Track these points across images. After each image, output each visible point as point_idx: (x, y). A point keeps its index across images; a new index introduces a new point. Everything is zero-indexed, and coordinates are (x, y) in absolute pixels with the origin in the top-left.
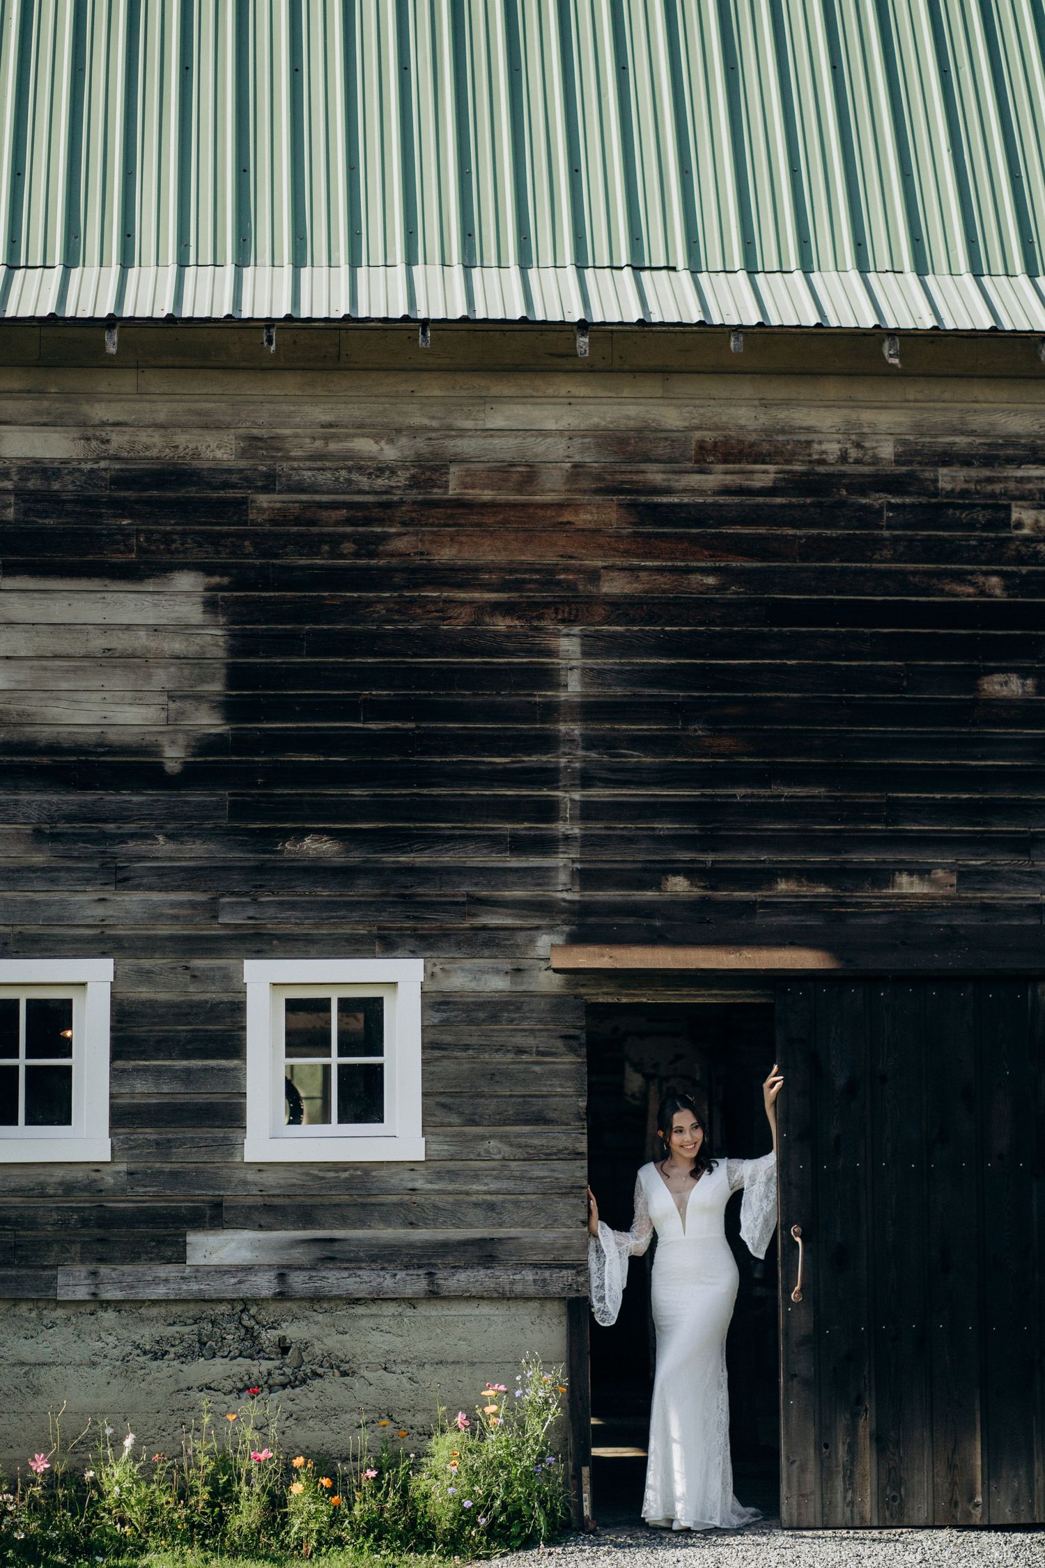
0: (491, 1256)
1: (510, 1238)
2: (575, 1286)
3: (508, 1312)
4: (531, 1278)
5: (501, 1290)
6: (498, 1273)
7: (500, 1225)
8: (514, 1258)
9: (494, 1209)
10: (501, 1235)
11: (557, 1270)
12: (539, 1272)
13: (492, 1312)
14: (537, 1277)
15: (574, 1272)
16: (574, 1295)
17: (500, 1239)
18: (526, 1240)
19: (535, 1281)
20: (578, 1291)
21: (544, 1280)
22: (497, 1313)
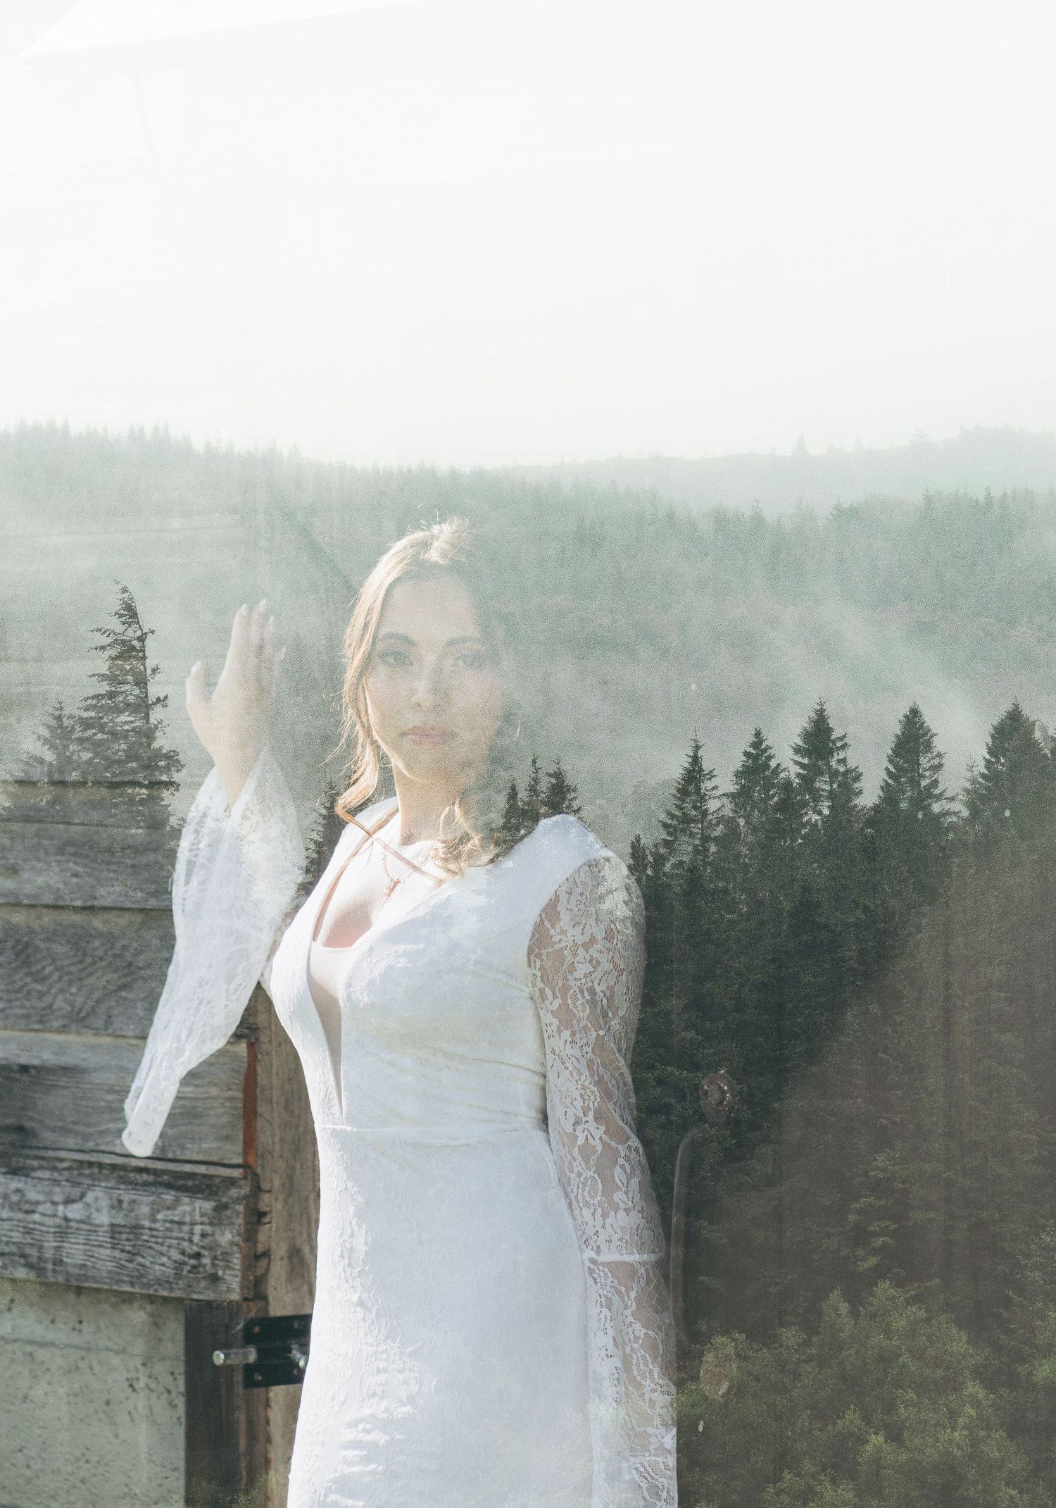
0: (21, 1129)
1: (67, 1070)
2: (206, 1261)
3: (75, 1339)
4: (103, 1218)
5: (34, 1252)
6: (32, 1195)
7: (41, 1020)
8: (71, 1142)
9: (27, 963)
10: (47, 1057)
11: (169, 1197)
12: (127, 1197)
13: (40, 1332)
14: (120, 1220)
15: (208, 1206)
16: (205, 1294)
17: (42, 1070)
18: (98, 1078)
19: (114, 1230)
20: (215, 1278)
21: (136, 1229)
22: (50, 1336)
